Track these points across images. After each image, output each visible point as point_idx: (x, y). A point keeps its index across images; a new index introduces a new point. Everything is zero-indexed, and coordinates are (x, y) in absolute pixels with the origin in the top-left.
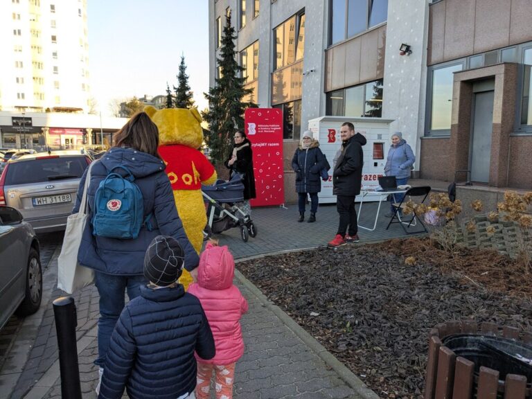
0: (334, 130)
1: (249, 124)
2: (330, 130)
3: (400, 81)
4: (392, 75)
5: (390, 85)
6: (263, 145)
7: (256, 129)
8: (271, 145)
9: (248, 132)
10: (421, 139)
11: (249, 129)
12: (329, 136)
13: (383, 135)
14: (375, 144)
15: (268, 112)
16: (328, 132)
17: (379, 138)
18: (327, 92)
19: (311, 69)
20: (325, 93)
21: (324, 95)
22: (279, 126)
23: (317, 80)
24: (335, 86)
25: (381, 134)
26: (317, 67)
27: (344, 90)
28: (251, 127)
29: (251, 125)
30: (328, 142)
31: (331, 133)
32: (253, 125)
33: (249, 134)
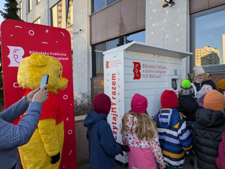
0: (139, 63)
1: (11, 48)
2: (135, 63)
3: (163, 29)
4: (154, 25)
5: (152, 33)
9: (8, 61)
11: (10, 56)
12: (134, 71)
13: (177, 71)
14: (172, 80)
15: (47, 31)
16: (133, 65)
17: (176, 74)
18: (92, 44)
19: (80, 29)
20: (90, 45)
21: (90, 47)
22: (65, 55)
23: (85, 37)
24: (99, 40)
25: (177, 70)
26: (84, 27)
27: (107, 42)
28: (15, 54)
29: (15, 51)
30: (134, 79)
31: (136, 66)
32: (19, 50)
33: (10, 66)
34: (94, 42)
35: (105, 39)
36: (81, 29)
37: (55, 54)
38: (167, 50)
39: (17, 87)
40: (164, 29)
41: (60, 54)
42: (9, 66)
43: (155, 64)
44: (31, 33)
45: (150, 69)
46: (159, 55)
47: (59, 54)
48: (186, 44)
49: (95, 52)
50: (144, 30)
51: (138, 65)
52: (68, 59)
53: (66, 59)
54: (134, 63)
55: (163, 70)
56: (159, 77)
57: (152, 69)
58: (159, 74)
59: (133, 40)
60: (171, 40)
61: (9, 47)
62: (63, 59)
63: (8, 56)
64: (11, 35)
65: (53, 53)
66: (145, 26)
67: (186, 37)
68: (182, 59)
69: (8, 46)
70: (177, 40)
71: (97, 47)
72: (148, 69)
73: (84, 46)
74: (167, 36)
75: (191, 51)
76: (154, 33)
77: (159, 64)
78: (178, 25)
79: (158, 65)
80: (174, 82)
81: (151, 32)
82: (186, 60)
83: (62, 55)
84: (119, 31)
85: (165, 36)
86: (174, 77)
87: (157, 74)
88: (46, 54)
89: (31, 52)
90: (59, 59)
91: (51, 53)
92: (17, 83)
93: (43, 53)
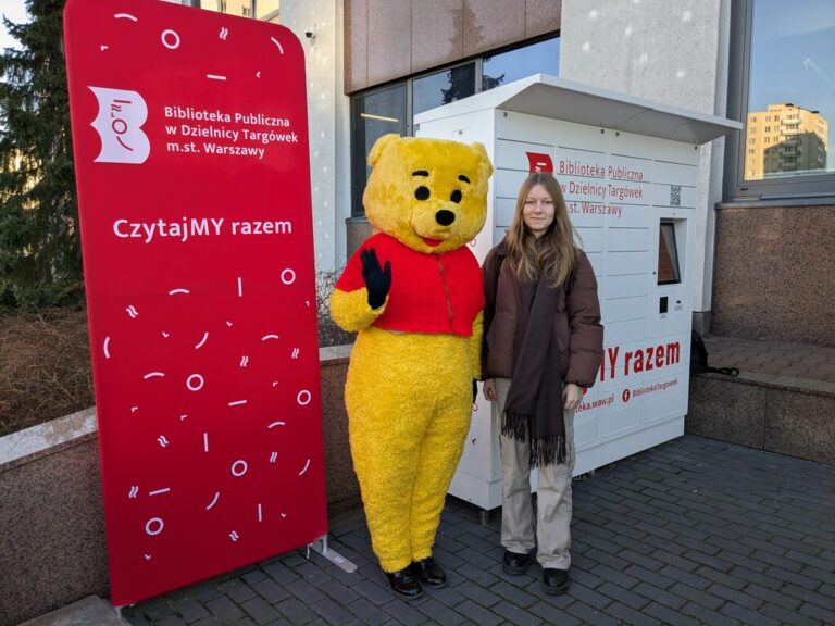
0: (546, 159)
1: (104, 96)
2: (534, 158)
3: (628, 31)
4: (594, 14)
5: (586, 47)
6: (200, 227)
7: (153, 128)
8: (247, 229)
9: (94, 143)
10: (718, 209)
11: (101, 124)
13: (683, 189)
14: (661, 224)
15: (224, 34)
16: (527, 165)
17: (676, 202)
18: (354, 90)
19: (306, 31)
20: (346, 94)
21: (346, 102)
22: (287, 123)
23: (324, 61)
24: (380, 73)
25: (680, 187)
26: (324, 24)
27: (409, 82)
28: (118, 115)
29: (118, 104)
32: (129, 102)
33: (100, 159)
34: (360, 82)
35: (402, 69)
36: (311, 30)
37: (252, 120)
38: (651, 109)
39: (126, 235)
40: (633, 33)
41: (270, 122)
42: (96, 160)
43: (604, 162)
44: (171, 39)
45: (584, 181)
46: (618, 128)
47: (265, 121)
48: (713, 91)
49: (364, 118)
50: (556, 34)
51: (544, 164)
52: (294, 138)
53: (288, 137)
54: (530, 155)
55: (633, 186)
56: (614, 211)
57: (593, 182)
58: (616, 199)
59: (503, 76)
60: (658, 73)
61: (95, 90)
62: (280, 138)
63: (94, 124)
64: (103, 48)
65: (246, 114)
66: (558, 20)
67: (714, 64)
68: (702, 146)
69: (93, 89)
70: (681, 74)
71: (369, 100)
72: (578, 181)
73: (323, 96)
74: (644, 58)
75: (730, 115)
76: (592, 47)
77: (616, 163)
78: (687, 16)
79: (615, 168)
80: (666, 230)
81: (583, 43)
82: (709, 152)
83: (275, 122)
84: (453, 41)
85: (634, 60)
86: (669, 214)
87: (609, 200)
88: (220, 117)
89: (168, 112)
90: (265, 138)
91: (238, 117)
92: (126, 221)
93: (212, 116)
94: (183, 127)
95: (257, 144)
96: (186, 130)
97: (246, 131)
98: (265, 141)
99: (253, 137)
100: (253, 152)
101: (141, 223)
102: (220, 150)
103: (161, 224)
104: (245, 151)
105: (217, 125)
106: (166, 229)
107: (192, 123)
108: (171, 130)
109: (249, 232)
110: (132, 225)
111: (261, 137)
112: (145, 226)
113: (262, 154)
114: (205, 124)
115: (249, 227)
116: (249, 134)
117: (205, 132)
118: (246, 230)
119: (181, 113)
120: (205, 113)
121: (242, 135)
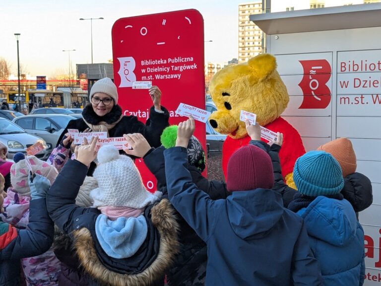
0: (324, 63)
1: (121, 61)
2: (307, 65)
7: (137, 72)
9: (119, 80)
15: (164, 22)
22: (192, 59)
28: (126, 68)
29: (126, 63)
30: (302, 107)
31: (312, 72)
32: (130, 61)
37: (176, 60)
41: (184, 60)
42: (120, 87)
44: (144, 31)
45: (374, 77)
47: (182, 60)
51: (321, 67)
52: (195, 67)
53: (192, 67)
54: (303, 63)
62: (188, 67)
63: (119, 73)
64: (122, 41)
65: (173, 58)
69: (118, 58)
83: (187, 59)
88: (162, 62)
89: (143, 63)
90: (181, 68)
91: (169, 60)
92: (128, 111)
93: (159, 62)
94: (148, 68)
95: (177, 72)
96: (149, 70)
97: (173, 67)
98: (181, 70)
99: (176, 69)
100: (175, 76)
101: (133, 111)
102: (162, 77)
103: (139, 112)
104: (172, 76)
105: (161, 66)
106: (141, 114)
107: (151, 66)
108: (143, 71)
109: (173, 116)
110: (130, 113)
111: (179, 68)
112: (134, 113)
113: (179, 77)
114: (156, 66)
115: (173, 114)
116: (174, 68)
117: (156, 70)
118: (172, 115)
119: (147, 63)
120: (156, 61)
121: (171, 68)
